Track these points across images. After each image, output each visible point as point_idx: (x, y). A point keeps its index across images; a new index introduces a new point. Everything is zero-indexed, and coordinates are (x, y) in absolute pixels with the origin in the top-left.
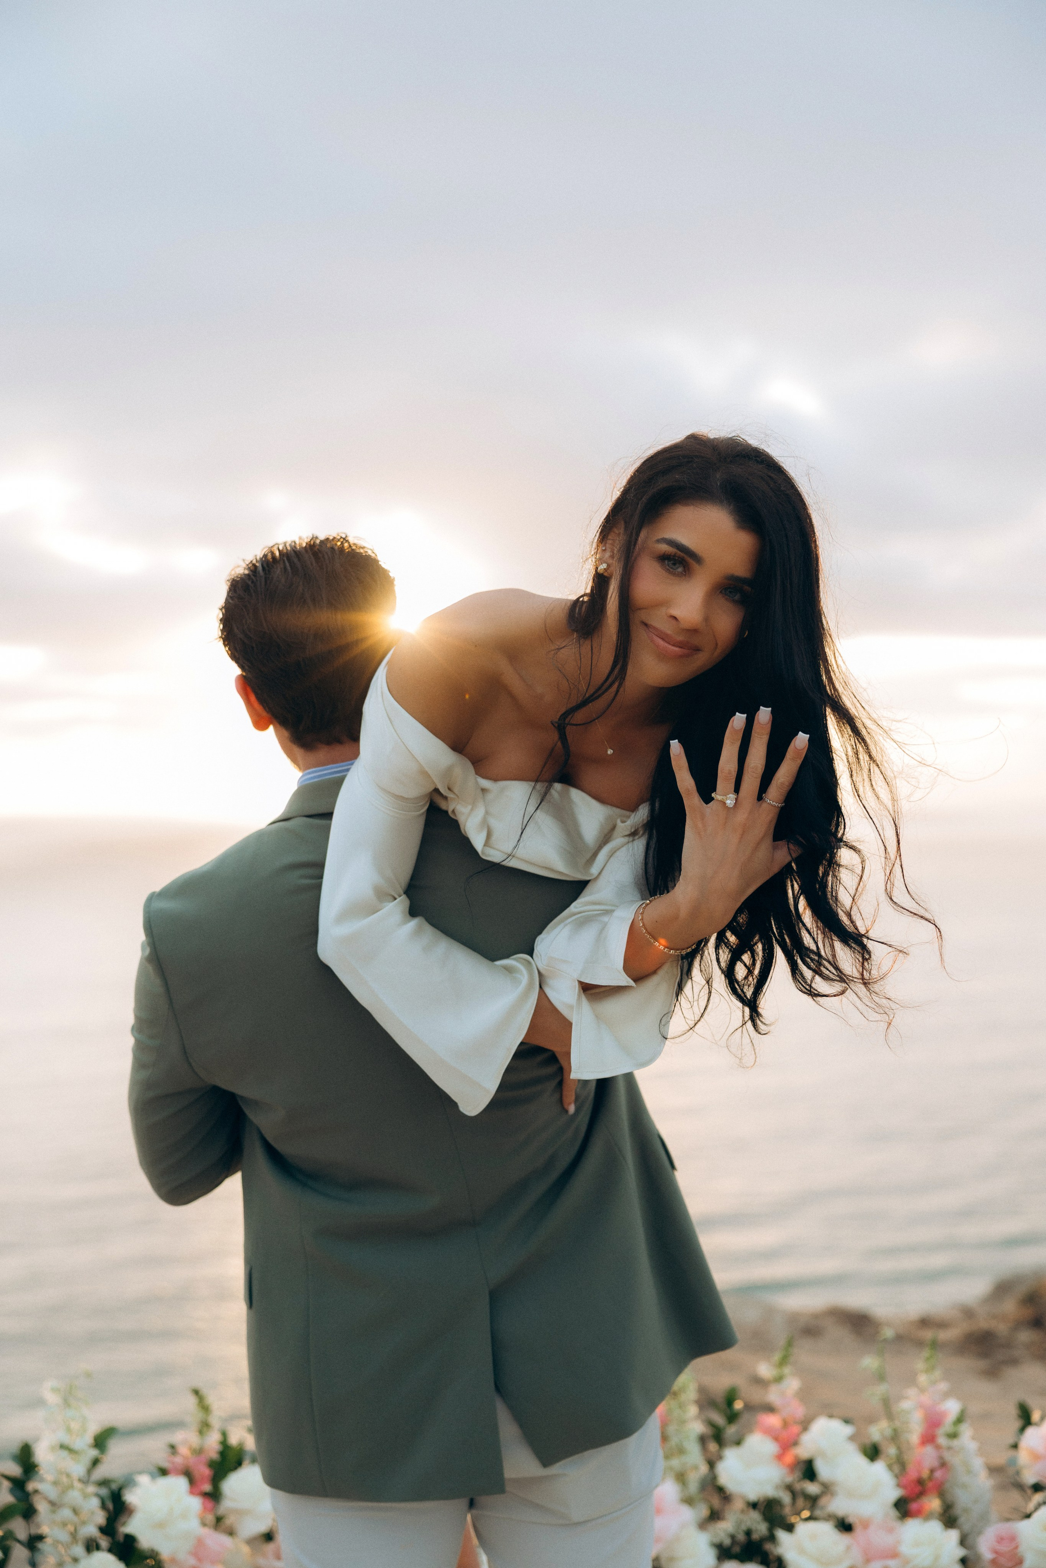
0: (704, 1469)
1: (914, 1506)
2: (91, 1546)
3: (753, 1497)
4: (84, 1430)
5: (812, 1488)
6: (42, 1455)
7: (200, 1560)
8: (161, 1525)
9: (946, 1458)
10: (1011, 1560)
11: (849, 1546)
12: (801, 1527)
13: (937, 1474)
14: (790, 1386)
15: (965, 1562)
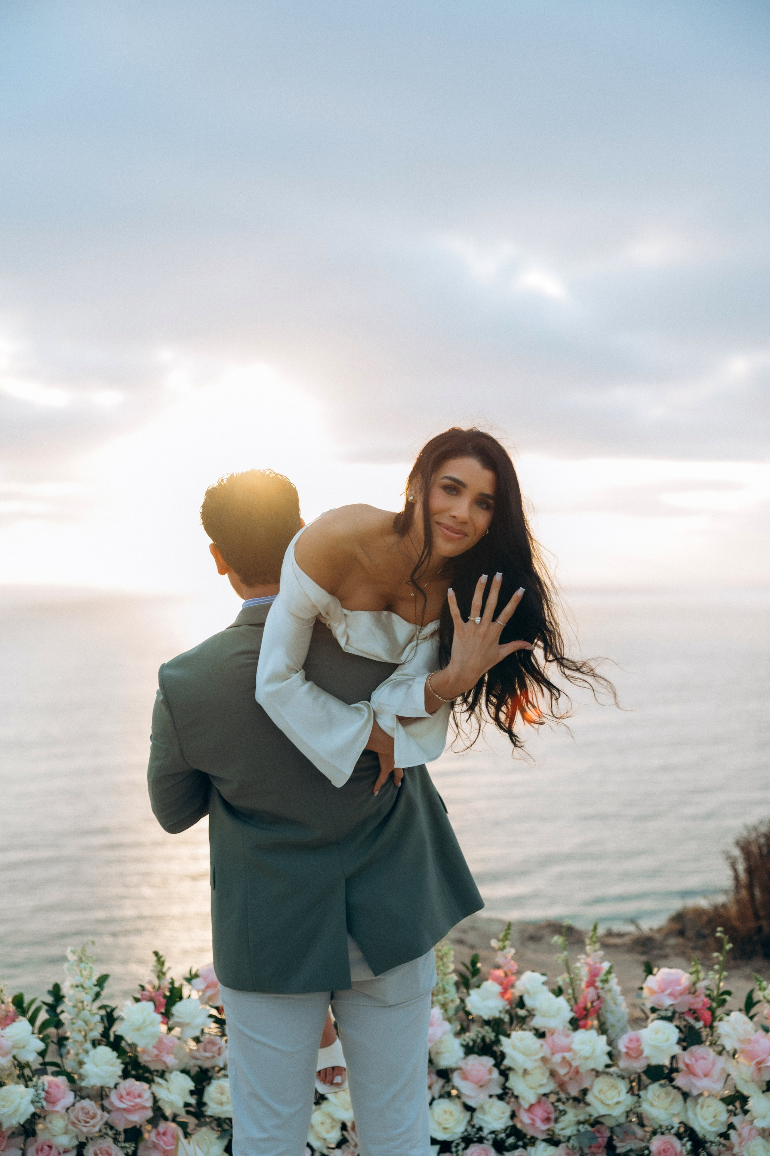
0: (458, 1002)
1: (582, 1023)
2: (95, 1044)
3: (486, 1018)
4: (91, 975)
5: (522, 1012)
6: (66, 990)
7: (160, 1052)
8: (138, 1029)
9: (601, 994)
10: (636, 1052)
11: (542, 1045)
12: (514, 1034)
13: (595, 1004)
14: (510, 952)
15: (610, 1054)
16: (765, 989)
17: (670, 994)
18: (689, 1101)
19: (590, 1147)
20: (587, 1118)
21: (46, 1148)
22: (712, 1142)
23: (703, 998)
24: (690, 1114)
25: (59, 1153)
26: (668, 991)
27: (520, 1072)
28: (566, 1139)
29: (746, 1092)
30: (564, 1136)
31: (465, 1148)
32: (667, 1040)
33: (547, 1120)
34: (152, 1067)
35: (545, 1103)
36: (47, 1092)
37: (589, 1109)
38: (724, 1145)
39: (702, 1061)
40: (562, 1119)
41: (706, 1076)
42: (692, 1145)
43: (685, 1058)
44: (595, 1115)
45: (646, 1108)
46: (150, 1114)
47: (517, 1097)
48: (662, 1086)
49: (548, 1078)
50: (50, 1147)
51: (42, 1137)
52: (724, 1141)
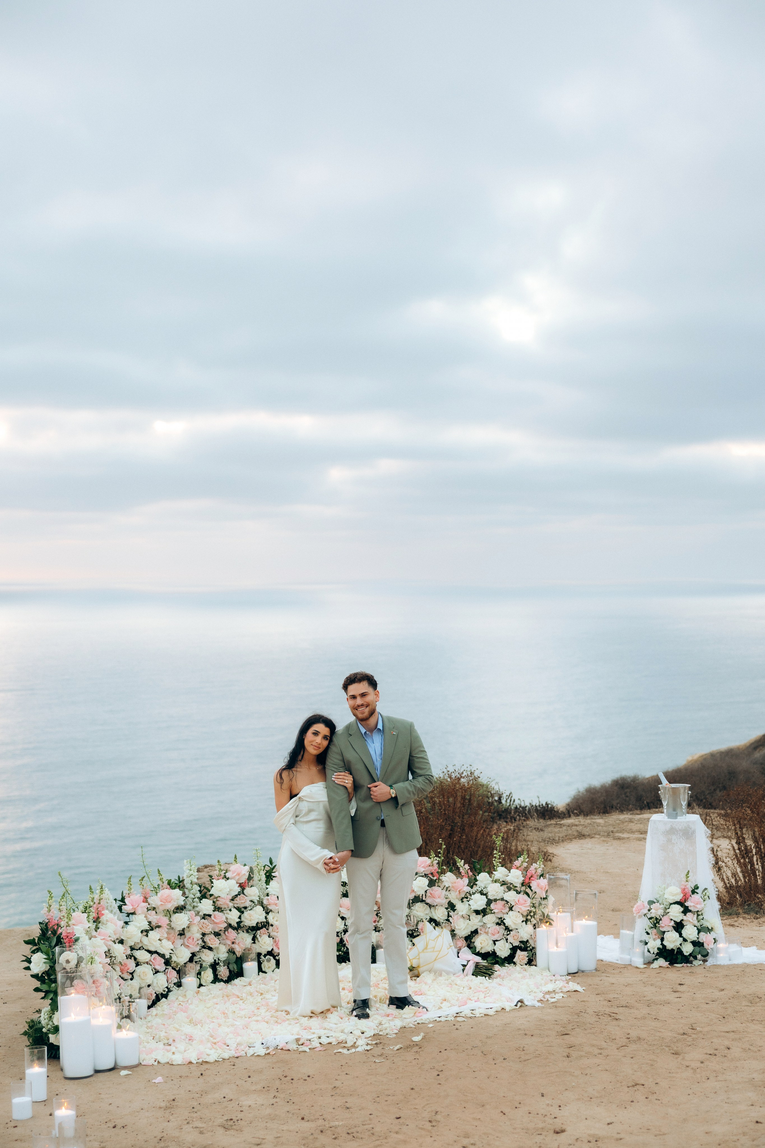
16: (460, 862)
18: (432, 909)
22: (442, 923)
23: (436, 867)
24: (433, 912)
26: (422, 866)
29: (454, 903)
31: (344, 934)
32: (423, 885)
33: (375, 922)
34: (223, 907)
41: (438, 898)
43: (430, 890)
46: (226, 925)
48: (420, 903)
51: (187, 934)
52: (447, 922)
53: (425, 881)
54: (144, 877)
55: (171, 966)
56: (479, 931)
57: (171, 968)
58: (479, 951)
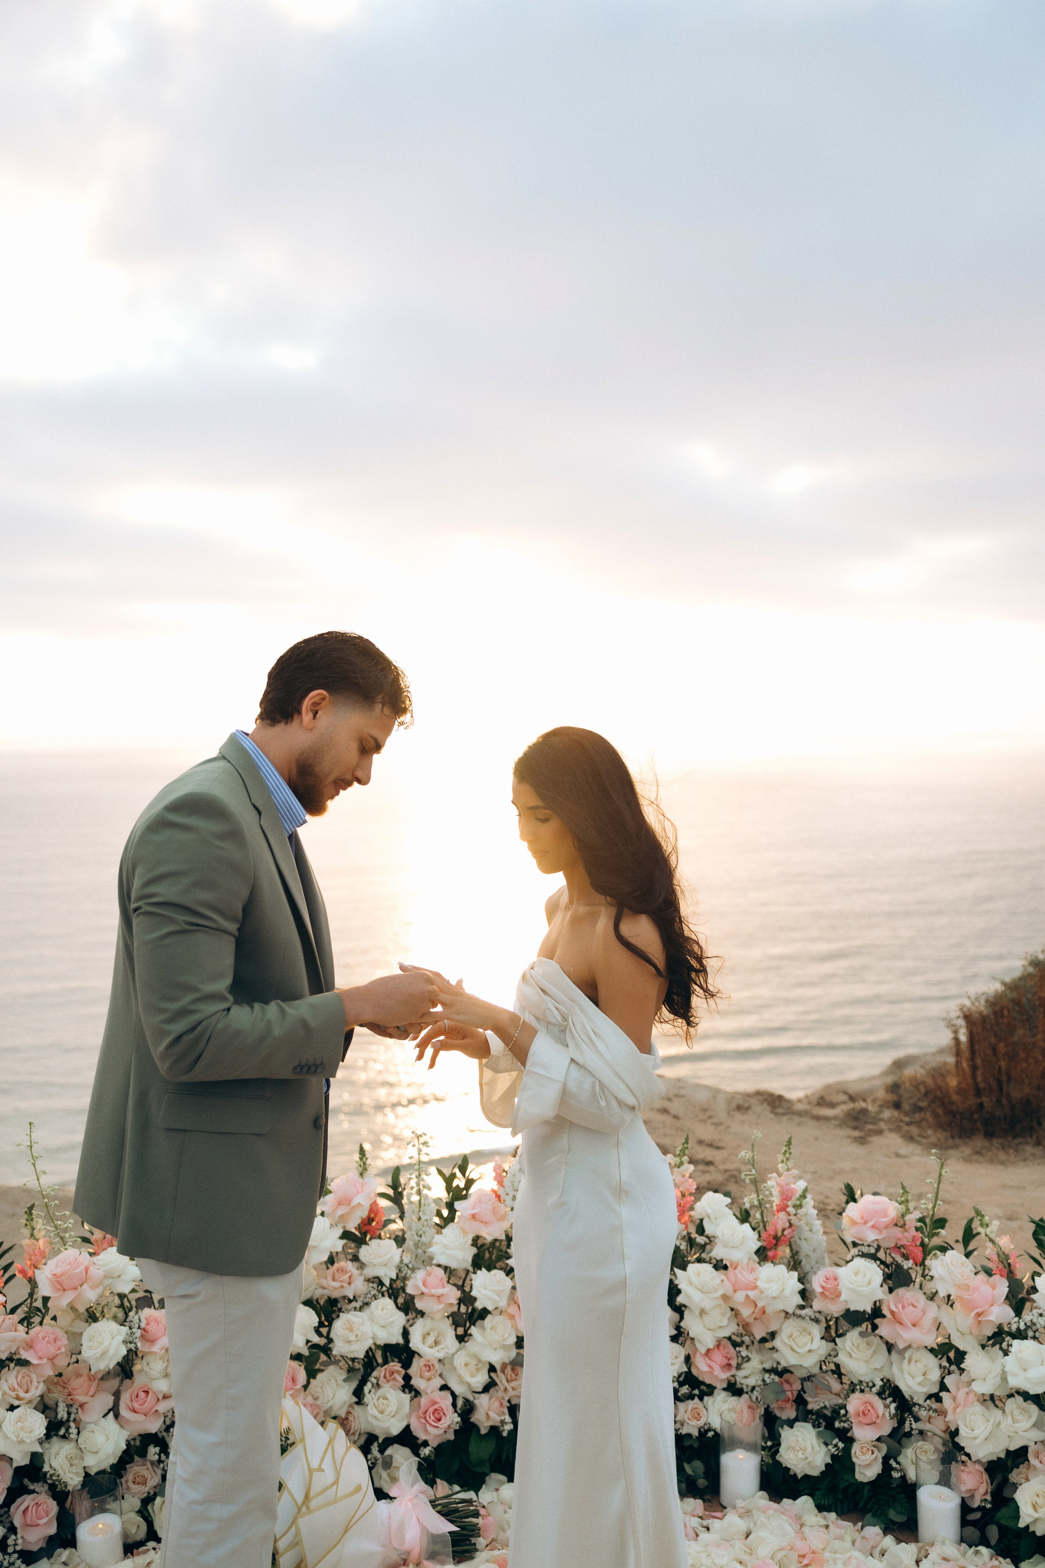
1: (769, 1254)
5: (701, 1239)
9: (792, 1222)
10: (833, 1294)
11: (723, 1281)
12: (690, 1267)
13: (786, 1233)
14: (687, 1169)
15: (803, 1293)
16: (987, 1225)
17: (872, 1227)
18: (893, 1353)
19: (777, 1401)
20: (775, 1366)
21: (142, 1395)
22: (920, 1405)
23: (913, 1232)
24: (895, 1369)
25: (158, 1400)
26: (871, 1224)
27: (697, 1312)
28: (750, 1389)
29: (961, 1348)
30: (747, 1386)
32: (869, 1283)
33: (729, 1365)
35: (725, 1347)
36: (144, 1330)
37: (776, 1356)
38: (935, 1411)
39: (911, 1307)
40: (745, 1365)
41: (914, 1325)
42: (897, 1409)
43: (891, 1302)
44: (784, 1364)
45: (842, 1358)
47: (692, 1339)
48: (862, 1334)
49: (728, 1319)
50: (147, 1392)
51: (139, 1380)
52: (935, 1405)
53: (873, 1273)
54: (31, 1208)
55: (46, 1482)
56: (1030, 1456)
57: (46, 1487)
58: (1027, 1527)
